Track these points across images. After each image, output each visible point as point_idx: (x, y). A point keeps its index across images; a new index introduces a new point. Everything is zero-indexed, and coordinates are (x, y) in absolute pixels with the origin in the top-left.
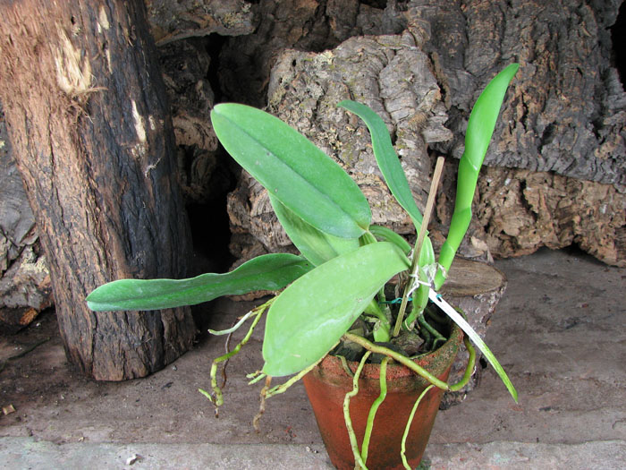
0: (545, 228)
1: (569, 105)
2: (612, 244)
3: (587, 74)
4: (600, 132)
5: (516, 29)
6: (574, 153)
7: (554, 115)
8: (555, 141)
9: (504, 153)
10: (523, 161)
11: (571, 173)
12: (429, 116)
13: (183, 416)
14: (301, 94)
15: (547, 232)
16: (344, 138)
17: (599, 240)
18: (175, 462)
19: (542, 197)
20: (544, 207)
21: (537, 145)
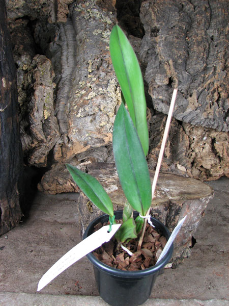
5: (216, 53)
10: (215, 125)
15: (227, 168)
19: (225, 148)
20: (225, 154)
21: (224, 116)
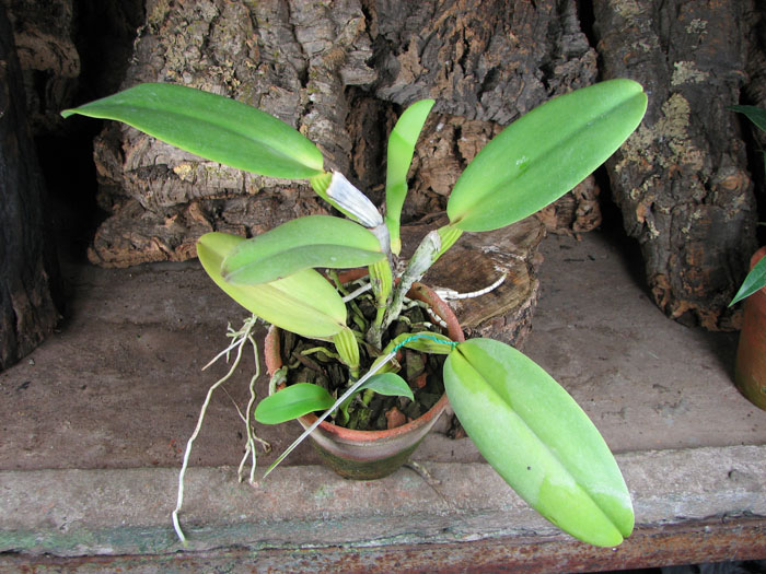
1: (517, 46)
2: (552, 212)
3: (541, 8)
4: (550, 82)
6: (518, 105)
7: (500, 58)
8: (497, 90)
9: (437, 100)
10: (459, 109)
12: (349, 51)
13: (45, 428)
14: (190, 14)
16: (243, 76)
18: (37, 496)
21: (477, 91)
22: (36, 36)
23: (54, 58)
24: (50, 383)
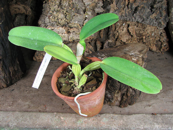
0: (134, 40)
2: (155, 46)
4: (153, 10)
6: (143, 16)
7: (138, 4)
8: (138, 12)
9: (121, 16)
10: (128, 18)
11: (143, 23)
12: (97, 4)
13: (15, 101)
15: (135, 41)
16: (69, 11)
17: (151, 44)
18: (7, 118)
19: (134, 30)
20: (134, 33)
21: (133, 13)
22: (20, 5)
23: (25, 10)
24: (19, 90)
